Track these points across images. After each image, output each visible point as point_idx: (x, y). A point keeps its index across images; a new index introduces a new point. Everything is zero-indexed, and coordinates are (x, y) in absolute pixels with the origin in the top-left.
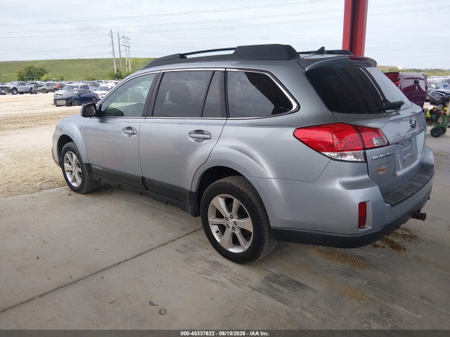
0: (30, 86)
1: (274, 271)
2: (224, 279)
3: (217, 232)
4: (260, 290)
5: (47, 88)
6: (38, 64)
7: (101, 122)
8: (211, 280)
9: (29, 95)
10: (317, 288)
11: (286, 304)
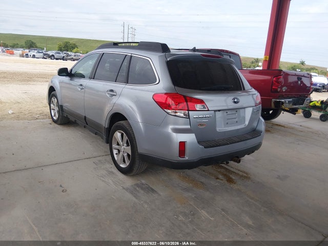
0: (63, 55)
1: (143, 181)
2: (110, 181)
3: (117, 154)
4: (127, 189)
5: (74, 58)
6: (73, 41)
7: (71, 80)
8: (103, 181)
9: (62, 61)
10: (161, 194)
11: (137, 199)
